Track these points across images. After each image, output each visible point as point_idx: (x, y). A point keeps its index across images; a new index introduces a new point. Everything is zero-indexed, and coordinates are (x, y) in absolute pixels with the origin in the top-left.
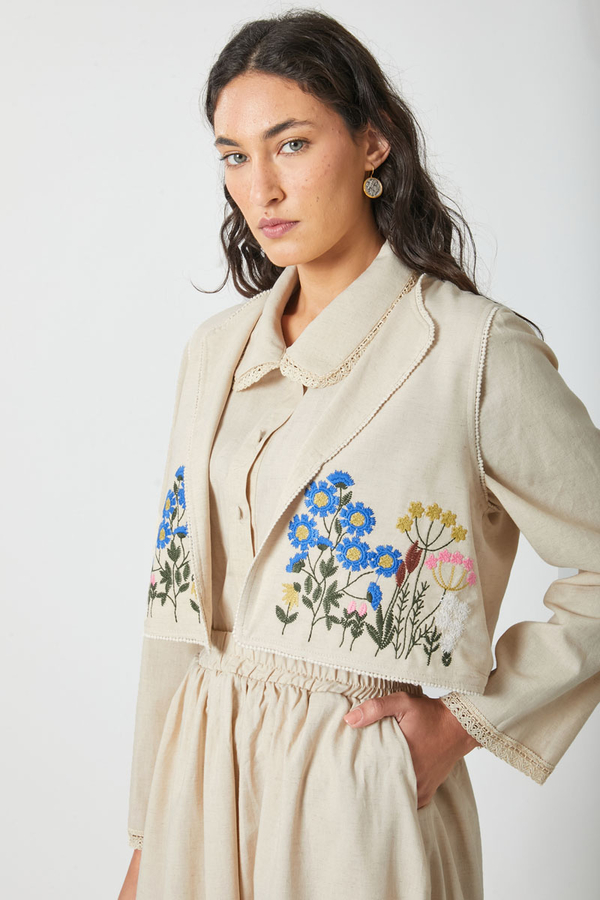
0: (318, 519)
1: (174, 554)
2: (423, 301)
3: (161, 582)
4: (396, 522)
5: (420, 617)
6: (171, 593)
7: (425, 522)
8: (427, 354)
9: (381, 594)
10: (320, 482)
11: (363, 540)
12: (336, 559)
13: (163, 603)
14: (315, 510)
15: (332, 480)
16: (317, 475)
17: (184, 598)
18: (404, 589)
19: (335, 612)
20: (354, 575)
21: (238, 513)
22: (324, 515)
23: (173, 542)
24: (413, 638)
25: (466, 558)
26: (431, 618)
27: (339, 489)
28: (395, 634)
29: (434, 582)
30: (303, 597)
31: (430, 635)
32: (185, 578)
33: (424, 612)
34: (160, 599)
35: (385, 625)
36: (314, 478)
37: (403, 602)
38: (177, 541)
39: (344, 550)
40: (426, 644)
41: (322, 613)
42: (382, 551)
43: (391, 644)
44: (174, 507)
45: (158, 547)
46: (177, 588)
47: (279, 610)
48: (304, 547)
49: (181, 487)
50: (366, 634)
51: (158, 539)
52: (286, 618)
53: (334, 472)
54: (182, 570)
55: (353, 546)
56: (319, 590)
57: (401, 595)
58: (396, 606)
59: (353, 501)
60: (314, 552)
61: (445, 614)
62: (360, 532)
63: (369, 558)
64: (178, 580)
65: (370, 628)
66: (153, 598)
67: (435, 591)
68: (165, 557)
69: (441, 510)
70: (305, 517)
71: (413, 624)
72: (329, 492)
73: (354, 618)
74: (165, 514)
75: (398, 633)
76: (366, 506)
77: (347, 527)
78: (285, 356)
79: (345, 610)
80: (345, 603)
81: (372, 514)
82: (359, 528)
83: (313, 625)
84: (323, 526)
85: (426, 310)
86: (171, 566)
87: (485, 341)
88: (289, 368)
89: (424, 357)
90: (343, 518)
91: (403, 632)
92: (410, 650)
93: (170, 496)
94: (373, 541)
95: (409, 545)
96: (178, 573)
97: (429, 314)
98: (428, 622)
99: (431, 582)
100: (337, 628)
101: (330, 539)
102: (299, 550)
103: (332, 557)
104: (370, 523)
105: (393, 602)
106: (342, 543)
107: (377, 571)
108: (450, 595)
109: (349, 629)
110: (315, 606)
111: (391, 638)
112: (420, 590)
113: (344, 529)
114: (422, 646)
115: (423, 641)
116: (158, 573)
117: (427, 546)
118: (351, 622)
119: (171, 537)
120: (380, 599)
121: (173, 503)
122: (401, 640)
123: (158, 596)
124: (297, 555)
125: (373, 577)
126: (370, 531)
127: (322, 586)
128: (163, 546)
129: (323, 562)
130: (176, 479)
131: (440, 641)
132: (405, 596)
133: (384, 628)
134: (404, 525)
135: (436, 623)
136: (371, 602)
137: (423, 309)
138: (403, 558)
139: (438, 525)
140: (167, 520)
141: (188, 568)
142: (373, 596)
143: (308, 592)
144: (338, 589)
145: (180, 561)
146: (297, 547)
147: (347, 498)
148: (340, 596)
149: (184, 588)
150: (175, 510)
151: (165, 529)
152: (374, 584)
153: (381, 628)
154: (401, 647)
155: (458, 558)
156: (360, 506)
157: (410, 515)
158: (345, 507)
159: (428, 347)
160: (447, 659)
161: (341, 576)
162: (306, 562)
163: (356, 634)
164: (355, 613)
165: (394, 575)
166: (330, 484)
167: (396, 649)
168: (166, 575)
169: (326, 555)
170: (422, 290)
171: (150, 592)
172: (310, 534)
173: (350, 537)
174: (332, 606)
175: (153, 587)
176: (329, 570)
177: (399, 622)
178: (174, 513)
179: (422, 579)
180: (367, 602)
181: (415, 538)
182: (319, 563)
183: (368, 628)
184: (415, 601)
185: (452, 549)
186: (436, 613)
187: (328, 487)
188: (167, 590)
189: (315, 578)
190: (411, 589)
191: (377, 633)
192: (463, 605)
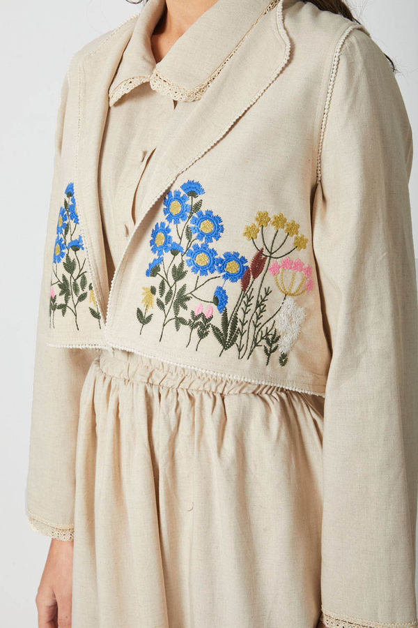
0: (172, 226)
1: (70, 267)
2: (283, 20)
3: (60, 294)
4: (244, 231)
5: (262, 321)
6: (70, 304)
7: (270, 231)
8: (281, 72)
9: (227, 297)
10: (175, 191)
11: (211, 246)
12: (185, 264)
13: (64, 313)
14: (170, 218)
15: (185, 190)
16: (172, 185)
17: (84, 307)
18: (248, 294)
19: (183, 314)
20: (203, 279)
22: (177, 222)
23: (67, 256)
24: (255, 340)
25: (306, 266)
26: (272, 321)
27: (190, 197)
28: (239, 336)
29: (276, 287)
30: (158, 299)
31: (270, 337)
32: (83, 288)
33: (266, 315)
34: (61, 310)
35: (229, 327)
36: (169, 188)
37: (247, 306)
38: (72, 254)
39: (193, 255)
40: (266, 345)
41: (172, 315)
42: (230, 257)
43: (234, 345)
44: (66, 222)
45: (55, 262)
46: (76, 299)
47: (139, 311)
48: (160, 253)
49: (71, 203)
50: (211, 336)
51: (54, 255)
52: (143, 319)
53: (186, 182)
54: (79, 281)
55: (202, 251)
56: (170, 293)
57: (245, 299)
58: (240, 309)
59: (203, 209)
60: (168, 256)
61: (285, 318)
62: (209, 239)
63: (218, 264)
64: (76, 290)
65: (215, 329)
66: (54, 310)
67: (277, 295)
68: (61, 271)
69: (285, 220)
70: (163, 224)
71: (256, 326)
72: (182, 200)
73: (200, 320)
74: (59, 231)
75: (242, 335)
76: (215, 214)
77: (197, 234)
78: (155, 71)
79: (193, 312)
80: (192, 305)
81: (221, 221)
82: (208, 235)
83: (164, 325)
84: (176, 232)
85: (285, 29)
86: (68, 278)
87: (337, 59)
88: (159, 82)
89: (278, 75)
90: (194, 225)
91: (246, 335)
92: (252, 351)
93: (62, 213)
94: (221, 247)
95: (254, 252)
96: (75, 285)
97: (287, 33)
98: (269, 325)
99: (273, 287)
100: (185, 329)
101: (181, 245)
102: (156, 256)
103: (183, 262)
104: (218, 230)
105: (237, 306)
106: (191, 248)
107: (224, 276)
108: (289, 300)
109: (195, 331)
110: (167, 307)
111: (235, 339)
112: (263, 294)
113: (194, 236)
114: (263, 348)
115: (264, 342)
116: (56, 286)
117: (271, 253)
118: (197, 324)
119: (65, 251)
120: (226, 302)
121: (65, 219)
122: (244, 341)
123: (59, 308)
124: (155, 260)
125: (220, 282)
126: (218, 238)
127: (173, 289)
128: (59, 260)
129: (174, 267)
130: (65, 196)
131: (279, 343)
132: (249, 300)
133: (229, 330)
134: (251, 234)
135: (276, 327)
136: (217, 305)
137: (282, 28)
138: (249, 264)
139: (282, 233)
140: (61, 236)
141: (84, 278)
142: (220, 299)
143: (162, 295)
144: (187, 292)
145: (76, 273)
146: (155, 253)
147: (198, 206)
148: (189, 299)
149: (82, 298)
150: (68, 225)
151: (60, 244)
152: (221, 288)
153: (225, 329)
154: (244, 348)
155: (298, 266)
156: (209, 214)
157: (256, 223)
158: (195, 215)
159: (283, 65)
160: (284, 359)
161: (190, 280)
162: (161, 266)
163: (202, 335)
164: (202, 315)
165: (239, 281)
166: (183, 193)
167: (240, 350)
168: (64, 287)
169: (178, 260)
170: (283, 9)
171: (51, 305)
172: (166, 241)
173: (199, 243)
174: (181, 308)
175: (53, 299)
176: (179, 274)
177: (243, 324)
178: (67, 227)
179: (265, 285)
180: (213, 305)
181: (260, 246)
182: (172, 267)
183: (214, 330)
184: (258, 305)
185: (294, 257)
186: (277, 316)
187: (181, 196)
188: (66, 301)
189: (167, 282)
190: (255, 294)
191: (222, 335)
192: (301, 310)
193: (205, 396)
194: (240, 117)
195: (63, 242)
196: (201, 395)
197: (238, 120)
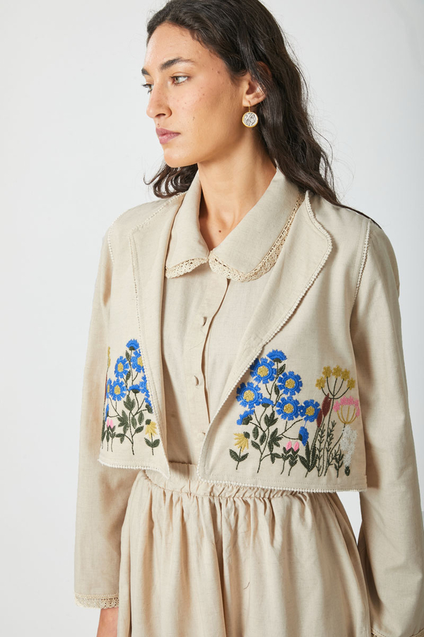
0: (261, 385)
1: (130, 405)
3: (119, 426)
4: (315, 382)
5: (332, 446)
6: (128, 434)
7: (332, 379)
9: (308, 434)
10: (263, 359)
11: (295, 398)
12: (276, 413)
13: (122, 441)
14: (258, 379)
15: (270, 357)
16: (260, 354)
17: (140, 438)
18: (322, 429)
19: (276, 450)
20: (291, 422)
21: (195, 381)
22: (266, 382)
23: (128, 396)
24: (328, 461)
25: (355, 400)
26: (338, 445)
27: (276, 363)
29: (339, 420)
30: (252, 442)
31: (338, 457)
32: (140, 423)
33: (334, 441)
34: (119, 439)
35: (311, 455)
36: (258, 357)
37: (321, 437)
38: (132, 396)
39: (282, 406)
40: (336, 463)
41: (267, 452)
42: (308, 404)
43: (315, 468)
44: (128, 370)
45: (115, 400)
46: (133, 430)
47: (233, 452)
48: (251, 406)
49: (133, 355)
50: (299, 464)
52: (238, 458)
53: (271, 351)
54: (137, 417)
55: (288, 402)
56: (264, 436)
57: (320, 433)
58: (317, 441)
59: (287, 371)
60: (259, 410)
61: (346, 441)
62: (293, 393)
63: (299, 410)
64: (134, 424)
65: (302, 458)
66: (113, 437)
67: (340, 425)
68: (121, 406)
69: (341, 370)
70: (251, 384)
71: (328, 451)
72: (269, 365)
73: (291, 453)
74: (119, 376)
75: (319, 459)
76: (296, 374)
77: (283, 390)
79: (284, 448)
80: (284, 443)
81: (300, 379)
82: (291, 390)
83: (261, 460)
84: (266, 390)
85: (319, 222)
86: (127, 414)
90: (280, 384)
91: (322, 459)
92: (327, 470)
93: (123, 362)
94: (301, 397)
95: (324, 397)
96: (133, 419)
97: (322, 226)
98: (336, 448)
99: (337, 420)
100: (279, 461)
101: (271, 399)
102: (247, 409)
103: (274, 412)
104: (298, 386)
105: (315, 439)
106: (280, 401)
107: (305, 419)
108: (347, 427)
109: (287, 461)
110: (262, 447)
111: (315, 463)
112: (331, 427)
113: (281, 392)
114: (334, 465)
115: (334, 461)
116: (116, 419)
117: (334, 396)
118: (288, 456)
119: (126, 392)
120: (308, 437)
121: (125, 367)
122: (321, 464)
123: (117, 436)
124: (246, 412)
125: (302, 423)
126: (299, 391)
127: (267, 433)
128: (119, 399)
129: (266, 416)
130: (128, 349)
131: (344, 459)
132: (322, 433)
133: (311, 457)
134: (320, 384)
135: (341, 448)
136: (301, 440)
137: (316, 222)
138: (320, 407)
139: (340, 380)
140: (122, 380)
141: (141, 415)
142: (303, 436)
143: (256, 438)
144: (279, 433)
145: (134, 411)
146: (245, 406)
147: (283, 369)
148: (280, 438)
149: (139, 430)
150: (129, 372)
151: (121, 386)
152: (303, 428)
153: (308, 457)
154: (322, 469)
155: (350, 401)
156: (291, 373)
157: (323, 376)
158: (281, 376)
159: (329, 254)
160: (348, 471)
161: (280, 424)
162: (253, 416)
163: (292, 464)
164: (291, 449)
165: (315, 420)
166: (269, 360)
167: (319, 470)
168: (123, 421)
169: (269, 411)
170: (311, 204)
172: (256, 396)
173: (286, 396)
174: (275, 446)
175: (112, 429)
176: (270, 421)
177: (320, 451)
178: (128, 374)
179: (332, 420)
180: (299, 441)
181: (327, 392)
182: (263, 417)
183: (300, 459)
184: (328, 435)
185: (347, 395)
186: (341, 441)
187: (268, 362)
188: (125, 432)
189: (260, 428)
190: (326, 428)
191: (306, 461)
192: (355, 432)
193: (258, 501)
194: (304, 297)
195: (124, 385)
196: (254, 500)
197: (302, 299)
